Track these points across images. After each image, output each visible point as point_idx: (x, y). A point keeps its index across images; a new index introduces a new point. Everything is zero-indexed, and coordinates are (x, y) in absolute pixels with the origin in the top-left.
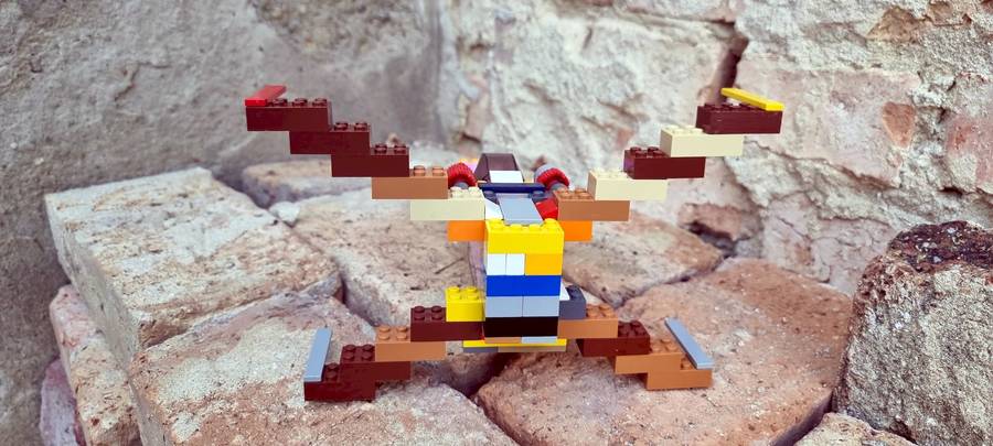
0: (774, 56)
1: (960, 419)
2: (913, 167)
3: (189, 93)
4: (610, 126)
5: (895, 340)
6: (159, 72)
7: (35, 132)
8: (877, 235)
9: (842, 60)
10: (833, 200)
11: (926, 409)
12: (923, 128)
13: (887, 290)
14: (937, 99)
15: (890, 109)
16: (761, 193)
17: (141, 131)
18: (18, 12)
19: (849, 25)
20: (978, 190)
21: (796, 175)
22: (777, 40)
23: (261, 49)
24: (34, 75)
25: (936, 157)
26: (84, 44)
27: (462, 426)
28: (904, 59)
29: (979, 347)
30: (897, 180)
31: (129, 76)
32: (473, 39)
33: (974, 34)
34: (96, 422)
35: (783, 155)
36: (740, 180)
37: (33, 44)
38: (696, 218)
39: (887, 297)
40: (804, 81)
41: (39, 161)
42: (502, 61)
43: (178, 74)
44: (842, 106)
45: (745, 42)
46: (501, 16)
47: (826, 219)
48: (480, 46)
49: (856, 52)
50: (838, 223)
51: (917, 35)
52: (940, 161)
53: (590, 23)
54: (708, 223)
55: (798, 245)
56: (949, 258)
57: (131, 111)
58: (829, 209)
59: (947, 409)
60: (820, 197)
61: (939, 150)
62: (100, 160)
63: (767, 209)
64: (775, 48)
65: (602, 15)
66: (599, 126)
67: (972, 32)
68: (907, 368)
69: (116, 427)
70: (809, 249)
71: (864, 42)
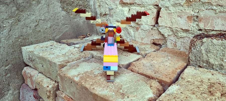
0: (166, 10)
1: (210, 63)
2: (193, 27)
3: (49, 25)
4: (135, 27)
5: (197, 52)
6: (43, 21)
7: (19, 34)
8: (188, 40)
9: (179, 10)
10: (179, 35)
11: (203, 62)
12: (194, 20)
13: (195, 43)
14: (196, 14)
15: (188, 17)
16: (166, 35)
17: (40, 33)
18: (16, 9)
19: (180, 3)
20: (205, 29)
21: (173, 31)
22: (167, 7)
23: (63, 16)
24: (19, 22)
25: (197, 24)
26: (28, 16)
27: (128, 73)
28: (189, 8)
29: (211, 50)
30: (191, 29)
31: (37, 22)
32: (104, 13)
33: (201, 3)
34: (48, 87)
35: (170, 28)
36: (162, 33)
37: (19, 16)
38: (154, 42)
39: (195, 45)
40: (172, 14)
41: (20, 40)
42: (110, 17)
43: (47, 22)
44: (180, 17)
45: (161, 8)
46: (110, 8)
47: (179, 38)
48: (105, 15)
49: (181, 8)
50: (181, 38)
51: (191, 4)
52: (198, 25)
53: (129, 8)
54: (156, 42)
55: (174, 44)
56: (203, 38)
57: (38, 29)
58: (179, 36)
59: (207, 61)
60: (177, 34)
61: (197, 23)
62: (32, 40)
63: (167, 38)
64: (167, 9)
65: (132, 6)
66: (132, 27)
67: (201, 2)
68: (200, 56)
69: (52, 87)
70: (176, 44)
71: (182, 6)
